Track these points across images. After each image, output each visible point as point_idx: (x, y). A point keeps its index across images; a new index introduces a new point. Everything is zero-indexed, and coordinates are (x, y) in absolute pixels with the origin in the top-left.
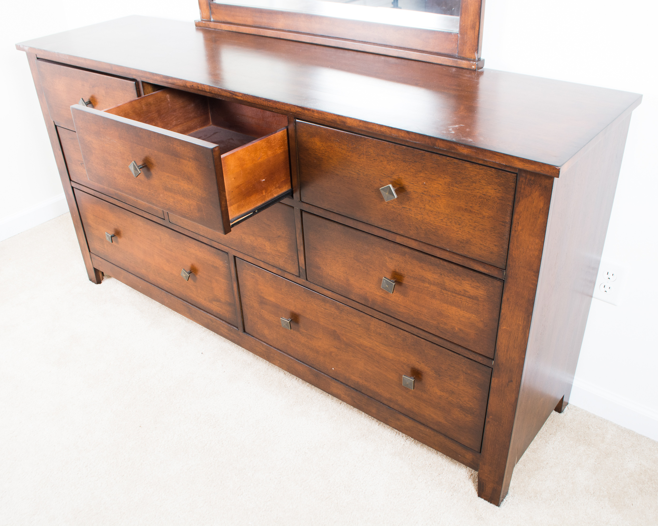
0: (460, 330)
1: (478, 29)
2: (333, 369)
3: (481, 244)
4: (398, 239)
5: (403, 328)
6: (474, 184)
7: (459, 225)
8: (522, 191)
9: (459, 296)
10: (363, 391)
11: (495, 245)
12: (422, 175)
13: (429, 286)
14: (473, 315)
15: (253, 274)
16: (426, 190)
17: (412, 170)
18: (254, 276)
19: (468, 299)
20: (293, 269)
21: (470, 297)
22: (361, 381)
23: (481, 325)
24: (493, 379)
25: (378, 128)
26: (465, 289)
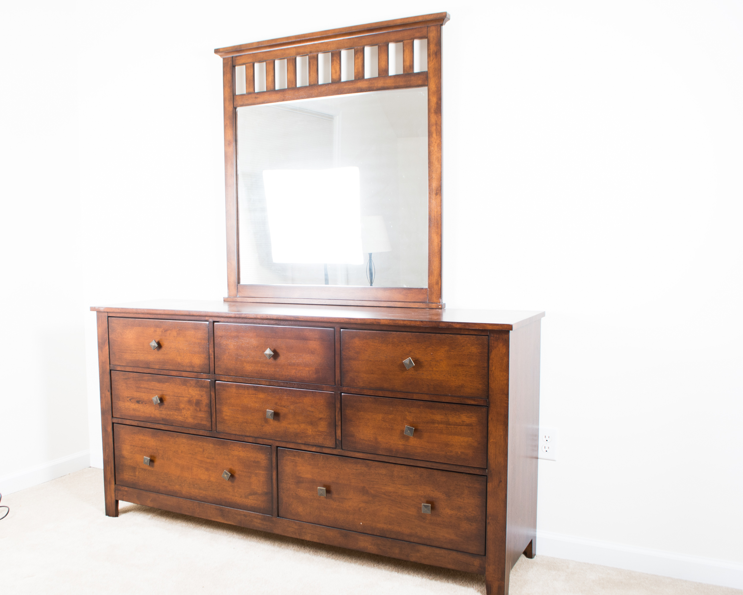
0: (462, 453)
1: (440, 284)
2: (361, 523)
3: (471, 385)
4: (415, 397)
5: (420, 465)
6: (463, 348)
7: (456, 376)
8: (493, 345)
9: (460, 427)
10: (387, 536)
11: (480, 384)
12: (430, 348)
13: (438, 425)
14: (470, 438)
15: (293, 458)
16: (433, 358)
17: (423, 347)
18: (294, 459)
19: (466, 427)
20: (330, 443)
21: (467, 425)
22: (385, 526)
23: (476, 444)
24: (488, 484)
25: (402, 322)
26: (463, 420)
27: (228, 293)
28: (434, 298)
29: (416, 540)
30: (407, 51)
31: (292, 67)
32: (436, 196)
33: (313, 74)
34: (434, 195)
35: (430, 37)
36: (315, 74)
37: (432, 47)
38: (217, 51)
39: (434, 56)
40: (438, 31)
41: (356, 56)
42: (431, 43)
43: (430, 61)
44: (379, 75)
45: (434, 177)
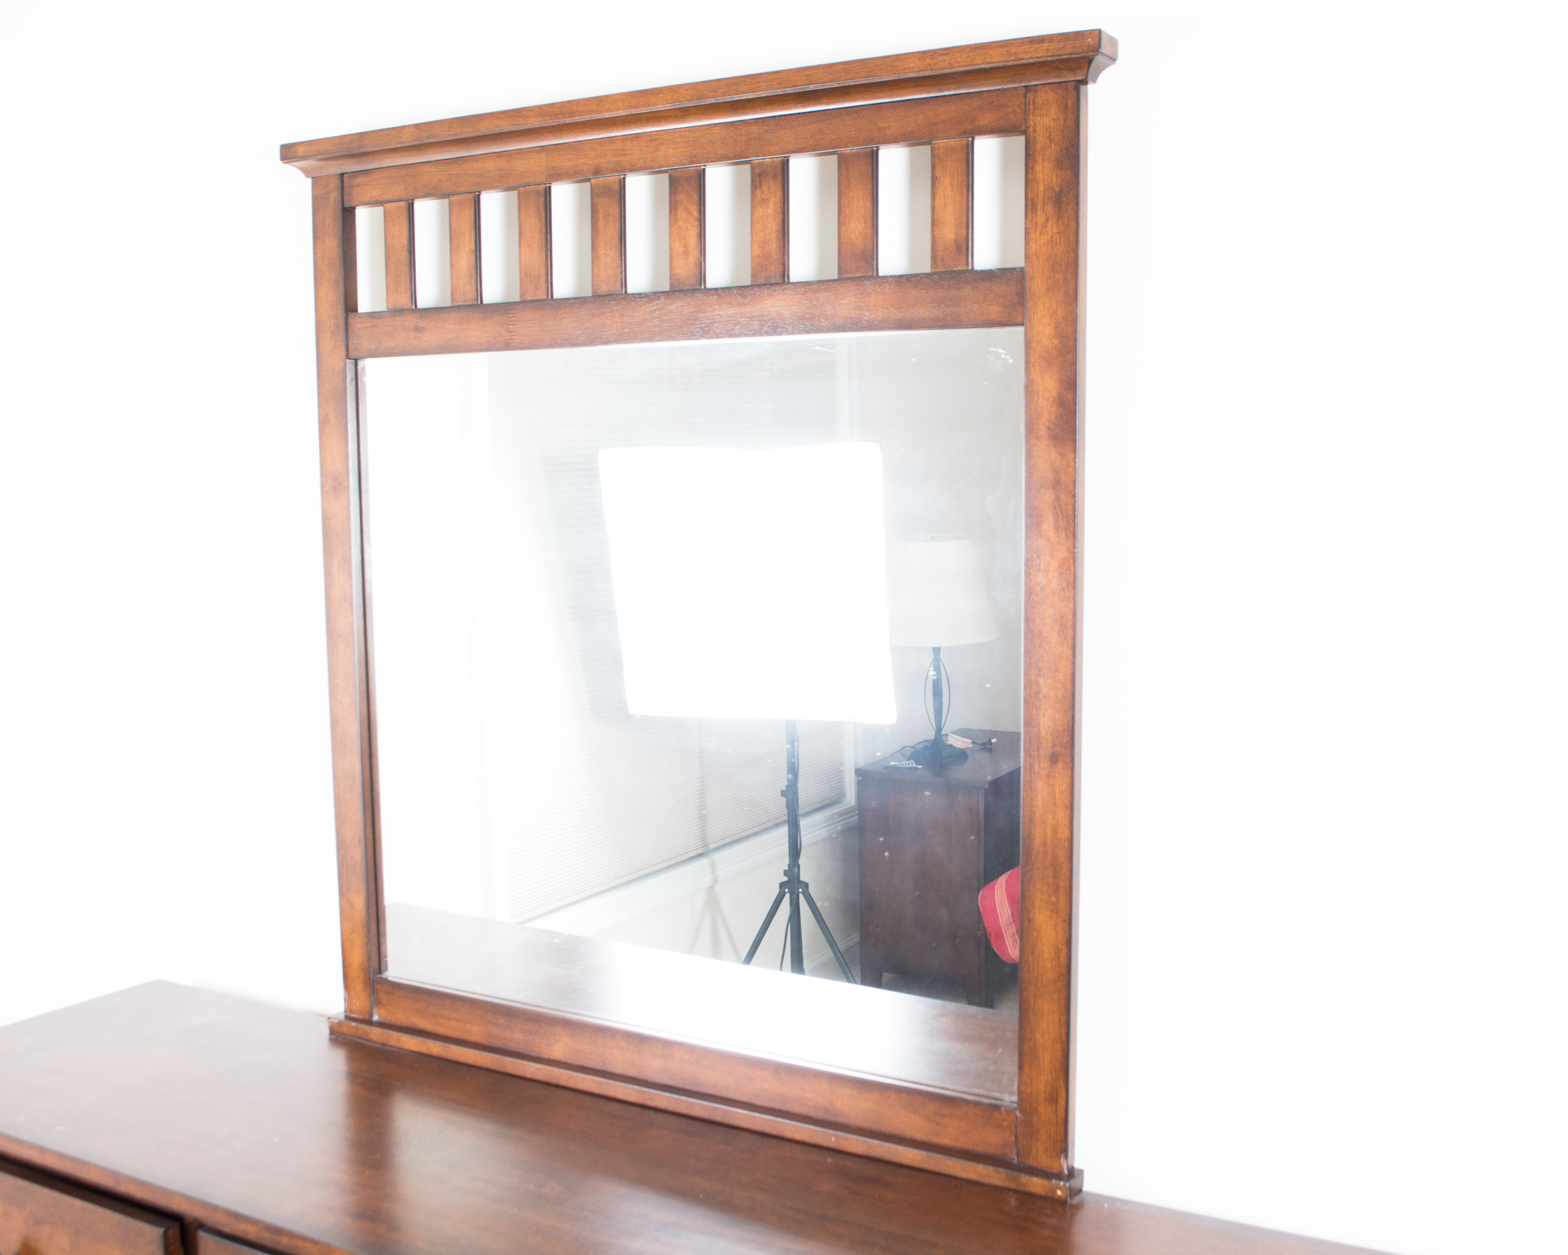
1: (1064, 1103)
27: (345, 1000)
28: (1040, 1151)
30: (947, 187)
31: (534, 225)
32: (1051, 766)
33: (609, 255)
34: (1045, 763)
35: (1035, 131)
36: (613, 254)
37: (1045, 171)
38: (289, 153)
39: (1050, 207)
40: (1066, 106)
41: (758, 193)
42: (1039, 157)
43: (1035, 232)
44: (841, 270)
45: (1045, 690)
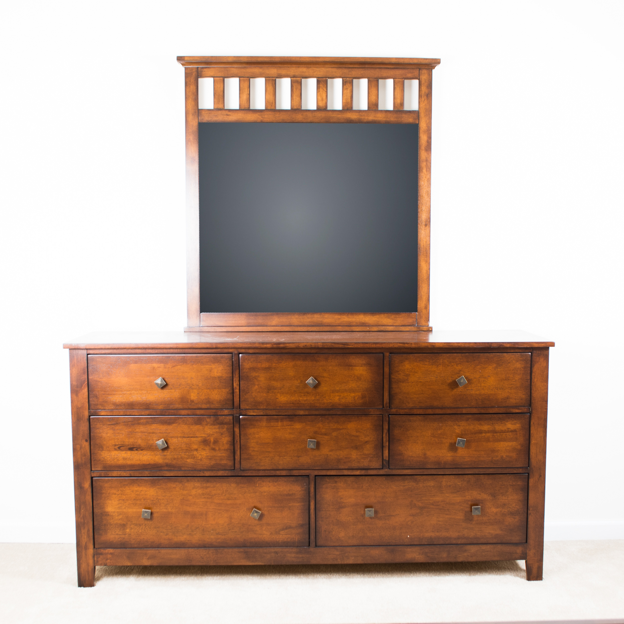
0: (507, 456)
2: (408, 536)
3: (515, 396)
4: (464, 411)
5: (468, 473)
6: (509, 364)
7: (502, 389)
8: (535, 360)
9: (505, 434)
10: (435, 543)
11: (524, 394)
12: (479, 367)
13: (485, 435)
14: (514, 442)
15: (333, 485)
16: (481, 375)
17: (473, 366)
18: (335, 486)
19: (510, 433)
20: (376, 464)
21: (512, 431)
22: (433, 535)
23: (519, 447)
24: (530, 480)
25: (456, 345)
26: (508, 427)
28: (423, 322)
29: (463, 541)
30: (398, 90)
31: (271, 88)
33: (296, 99)
34: (424, 226)
35: (421, 79)
36: (298, 99)
37: (424, 89)
38: (180, 59)
39: (425, 97)
40: (429, 74)
41: (345, 87)
42: (423, 85)
43: (422, 102)
44: (369, 107)
45: (424, 209)
